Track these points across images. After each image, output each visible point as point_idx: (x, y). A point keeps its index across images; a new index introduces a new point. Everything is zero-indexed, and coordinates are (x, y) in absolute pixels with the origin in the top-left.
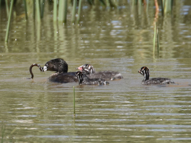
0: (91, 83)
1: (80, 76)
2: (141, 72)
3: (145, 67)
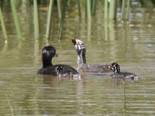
1: (58, 70)
2: (112, 68)
3: (116, 64)
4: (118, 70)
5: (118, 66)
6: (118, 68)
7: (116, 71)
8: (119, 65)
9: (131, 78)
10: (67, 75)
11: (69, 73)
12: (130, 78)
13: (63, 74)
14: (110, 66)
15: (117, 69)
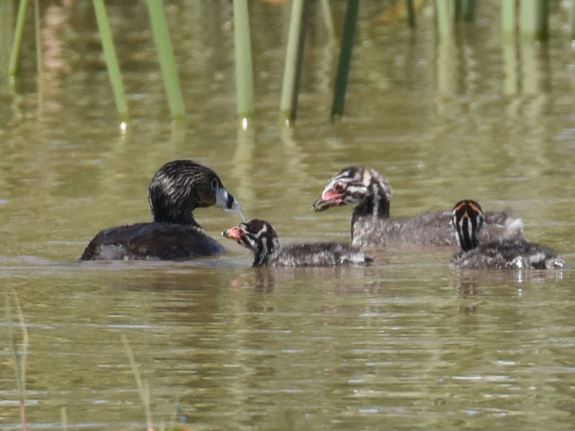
9: (535, 265)
10: (330, 259)
12: (531, 267)
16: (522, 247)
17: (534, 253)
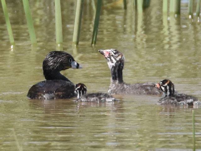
0: (89, 101)
1: (81, 92)
2: (162, 87)
3: (169, 81)
4: (172, 92)
5: (172, 86)
6: (172, 89)
7: (168, 93)
8: (173, 84)
9: (189, 104)
10: (97, 100)
11: (99, 97)
12: (187, 104)
13: (89, 98)
14: (160, 84)
15: (170, 91)
16: (185, 97)
17: (189, 99)
